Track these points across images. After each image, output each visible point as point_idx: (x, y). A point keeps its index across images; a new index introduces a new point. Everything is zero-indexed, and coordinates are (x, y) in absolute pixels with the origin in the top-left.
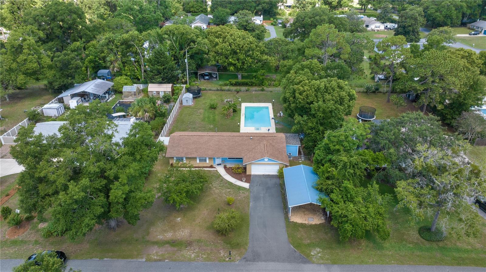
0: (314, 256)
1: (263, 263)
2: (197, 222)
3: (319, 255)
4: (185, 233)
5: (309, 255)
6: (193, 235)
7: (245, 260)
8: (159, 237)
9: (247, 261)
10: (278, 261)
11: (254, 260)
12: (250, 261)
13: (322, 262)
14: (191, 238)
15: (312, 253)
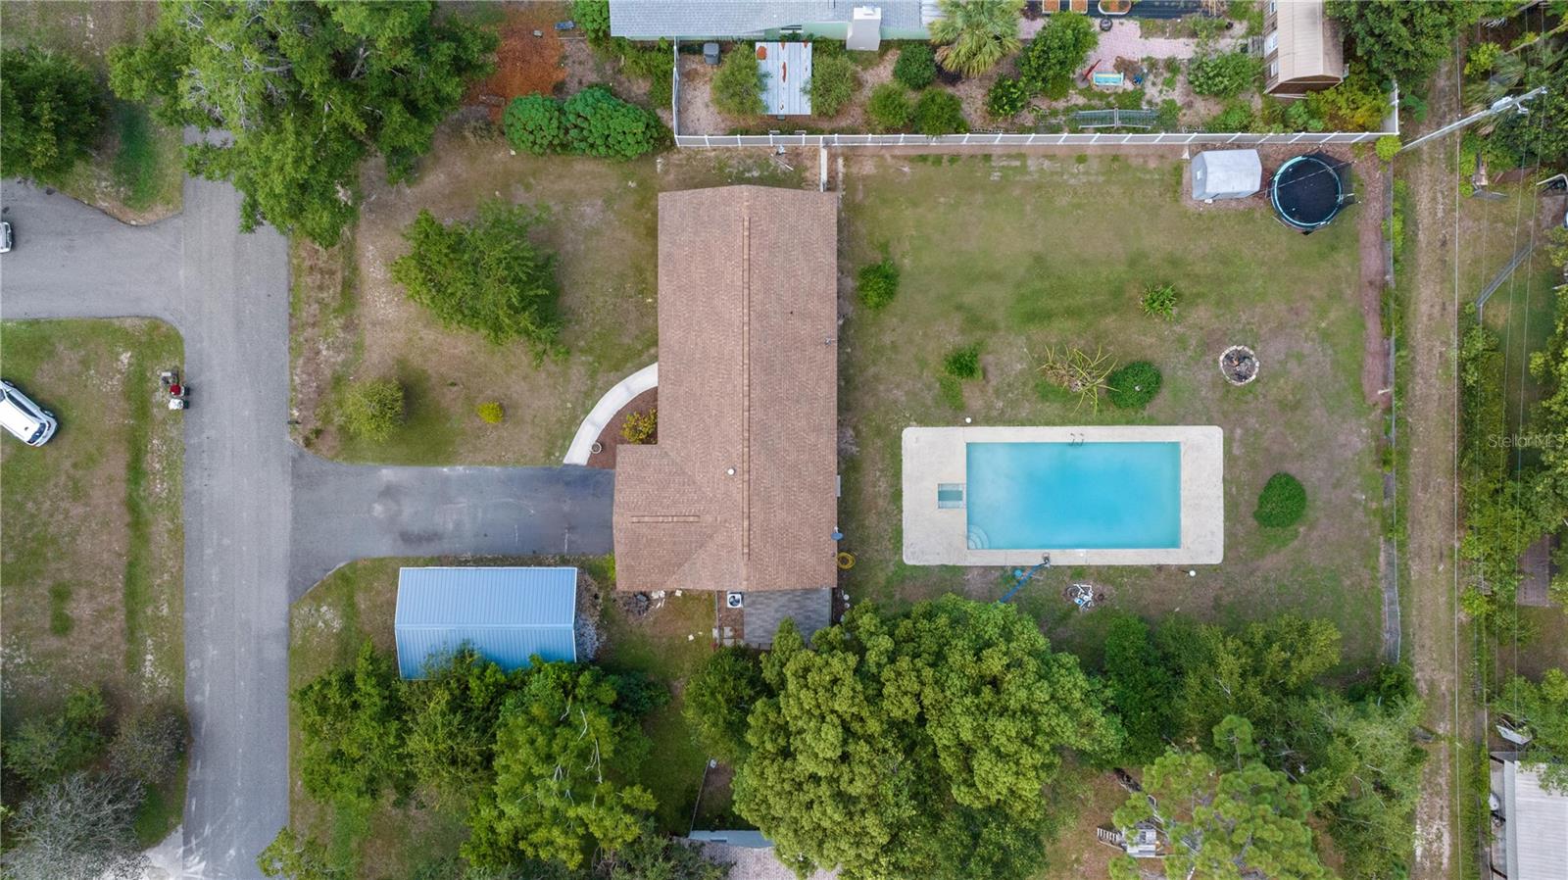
0: (318, 610)
1: (289, 498)
2: (423, 333)
3: (320, 624)
4: (384, 308)
5: (317, 599)
6: (378, 328)
7: (297, 456)
8: (371, 248)
9: (294, 460)
10: (294, 529)
11: (296, 475)
12: (294, 466)
13: (298, 625)
14: (369, 326)
15: (325, 608)
